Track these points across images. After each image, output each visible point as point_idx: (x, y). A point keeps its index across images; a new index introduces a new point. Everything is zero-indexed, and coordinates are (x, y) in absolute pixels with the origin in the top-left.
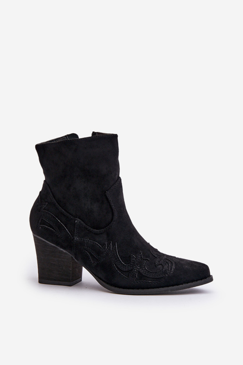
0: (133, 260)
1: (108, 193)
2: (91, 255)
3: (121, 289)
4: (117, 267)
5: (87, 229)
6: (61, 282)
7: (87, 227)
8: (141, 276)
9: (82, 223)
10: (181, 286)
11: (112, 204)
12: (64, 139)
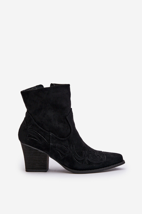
0: (84, 154)
1: (67, 117)
2: (61, 153)
3: (79, 171)
4: (76, 159)
5: (57, 138)
6: (40, 170)
7: (57, 137)
8: (90, 163)
9: (54, 135)
10: (110, 166)
11: (70, 124)
12: (35, 88)
